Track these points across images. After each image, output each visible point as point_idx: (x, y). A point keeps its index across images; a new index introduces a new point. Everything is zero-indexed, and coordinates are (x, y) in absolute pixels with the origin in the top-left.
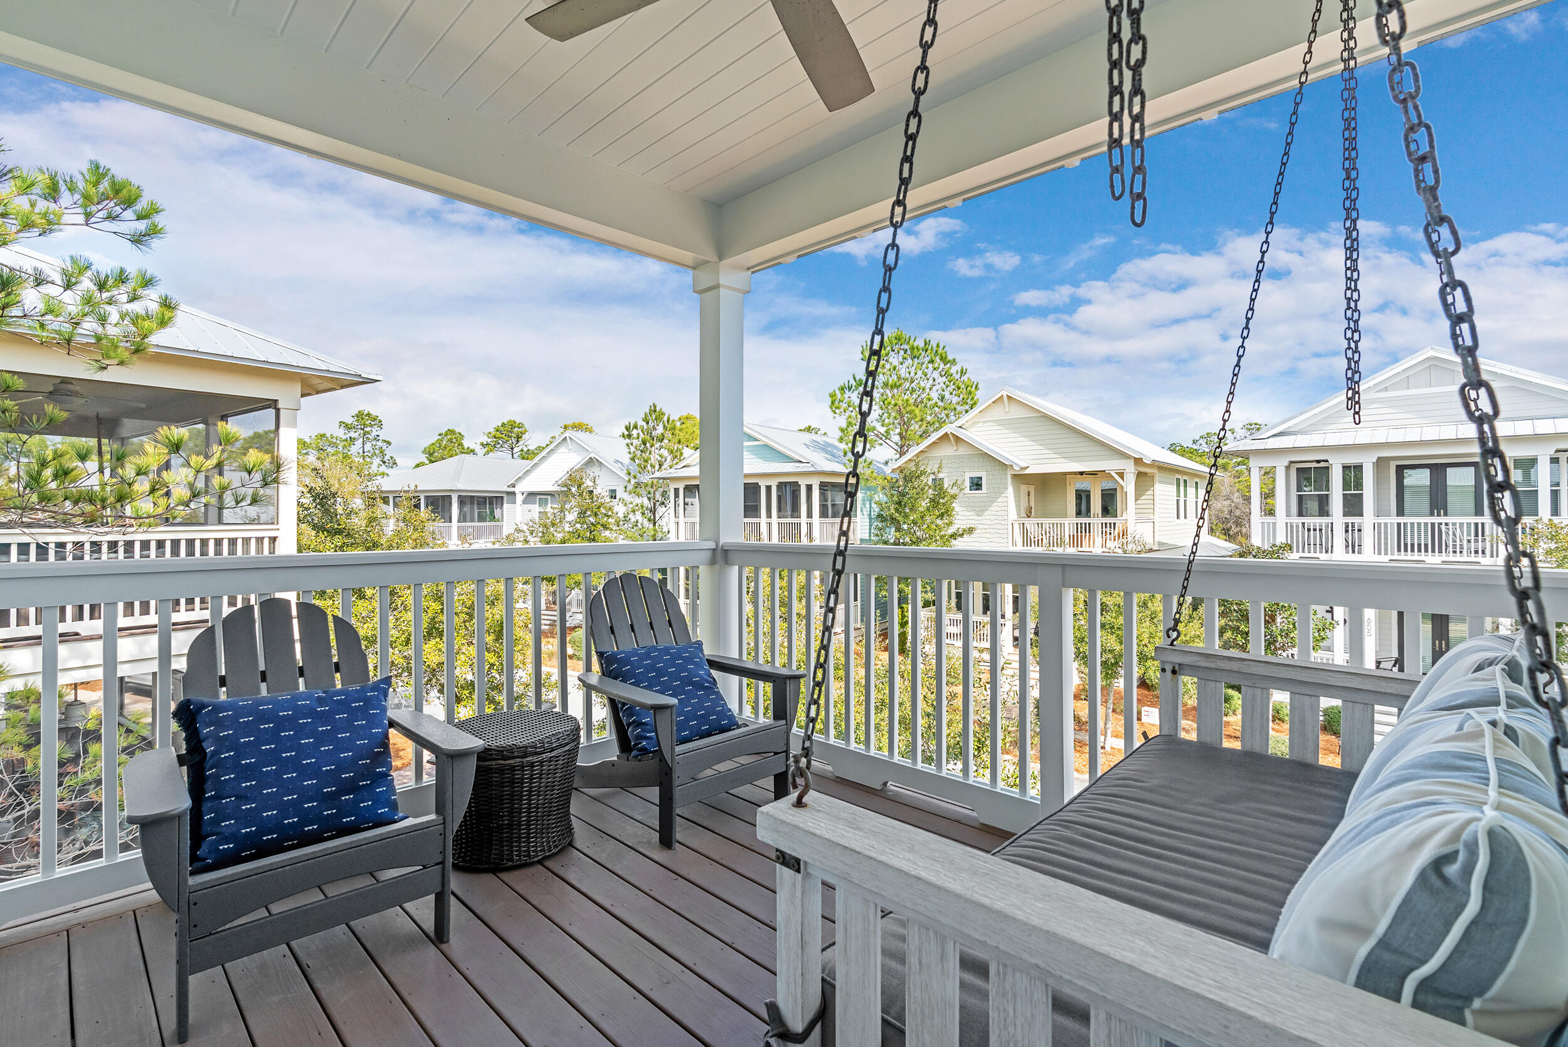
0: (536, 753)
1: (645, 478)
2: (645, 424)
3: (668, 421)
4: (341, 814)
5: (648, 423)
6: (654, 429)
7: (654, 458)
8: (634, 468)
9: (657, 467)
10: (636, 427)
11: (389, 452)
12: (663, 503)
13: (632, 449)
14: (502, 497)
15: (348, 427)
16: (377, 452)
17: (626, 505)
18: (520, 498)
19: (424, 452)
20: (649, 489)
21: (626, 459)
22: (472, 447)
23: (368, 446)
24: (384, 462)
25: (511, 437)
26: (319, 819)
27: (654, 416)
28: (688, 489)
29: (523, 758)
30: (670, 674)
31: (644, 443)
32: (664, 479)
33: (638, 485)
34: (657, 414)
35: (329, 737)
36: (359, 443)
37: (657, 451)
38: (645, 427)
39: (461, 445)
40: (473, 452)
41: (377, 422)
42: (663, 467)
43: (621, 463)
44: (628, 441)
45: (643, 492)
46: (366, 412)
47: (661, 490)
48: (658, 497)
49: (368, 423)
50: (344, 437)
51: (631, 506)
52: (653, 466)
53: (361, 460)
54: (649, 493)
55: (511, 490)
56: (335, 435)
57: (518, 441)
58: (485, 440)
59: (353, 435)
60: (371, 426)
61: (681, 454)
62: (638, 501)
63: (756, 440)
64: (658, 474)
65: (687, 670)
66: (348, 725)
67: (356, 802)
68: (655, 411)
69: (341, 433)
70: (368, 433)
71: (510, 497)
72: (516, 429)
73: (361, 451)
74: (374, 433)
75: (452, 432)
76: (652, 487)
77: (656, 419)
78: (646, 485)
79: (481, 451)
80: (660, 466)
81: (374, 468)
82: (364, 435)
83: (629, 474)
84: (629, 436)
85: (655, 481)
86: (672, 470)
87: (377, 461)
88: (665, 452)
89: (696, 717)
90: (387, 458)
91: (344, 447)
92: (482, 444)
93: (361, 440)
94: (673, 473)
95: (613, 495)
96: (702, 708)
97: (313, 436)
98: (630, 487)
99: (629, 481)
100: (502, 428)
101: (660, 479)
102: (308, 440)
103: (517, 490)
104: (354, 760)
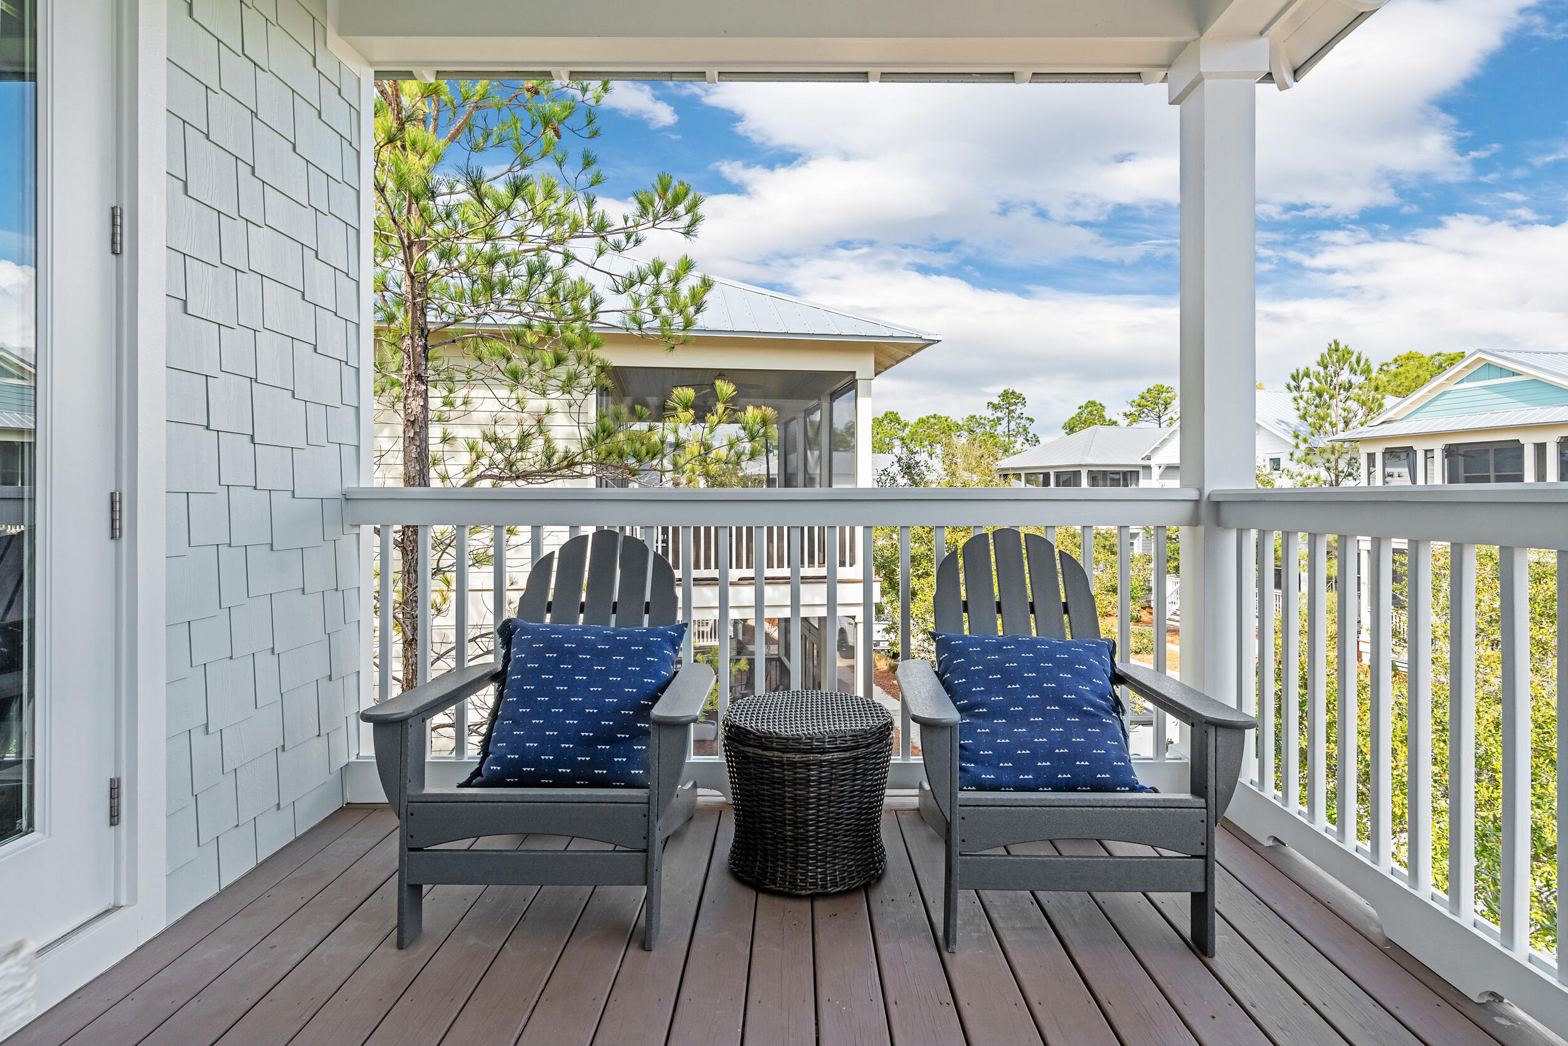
0: (799, 751)
1: (1322, 442)
2: (1321, 369)
3: (1358, 362)
4: (593, 764)
5: (1326, 367)
6: (1337, 374)
7: (1336, 413)
8: (1304, 429)
9: (1341, 426)
10: (1307, 375)
11: (1032, 430)
12: (1350, 474)
13: (1302, 404)
14: (1138, 472)
15: (996, 407)
16: (1021, 430)
17: (1292, 477)
18: (1156, 472)
19: (1064, 427)
20: (1328, 455)
21: (1293, 418)
22: (1114, 419)
23: (1013, 425)
24: (1028, 440)
25: (1158, 404)
26: (571, 763)
27: (1335, 357)
28: (1390, 453)
29: (784, 752)
30: (1024, 682)
31: (1320, 395)
32: (1351, 441)
33: (1310, 451)
34: (1340, 354)
35: (600, 678)
36: (1004, 422)
37: (1340, 404)
38: (1322, 373)
39: (1101, 416)
40: (1115, 423)
41: (1020, 399)
42: (1350, 426)
43: (1286, 424)
44: (1296, 394)
45: (1316, 459)
46: (1011, 391)
47: (1348, 457)
48: (1342, 465)
49: (1012, 401)
50: (992, 418)
51: (1299, 478)
52: (1333, 425)
53: (1007, 440)
54: (1328, 461)
55: (1146, 463)
56: (983, 416)
57: (1166, 408)
58: (1129, 409)
59: (1000, 414)
60: (1015, 404)
61: (1380, 406)
62: (1314, 472)
63: (1514, 374)
64: (1341, 435)
65: (1056, 679)
66: (622, 670)
67: (611, 755)
68: (1337, 350)
69: (989, 414)
70: (1013, 411)
71: (1147, 471)
72: (1164, 394)
73: (1006, 430)
74: (1018, 412)
75: (1093, 403)
76: (1333, 453)
77: (1338, 361)
78: (1323, 451)
79: (1123, 422)
80: (1347, 424)
81: (1018, 446)
82: (1009, 414)
83: (1297, 437)
84: (1298, 388)
85: (1337, 445)
86: (1362, 429)
87: (1020, 439)
88: (1353, 405)
89: (1049, 755)
90: (1030, 435)
91: (992, 426)
92: (1125, 415)
93: (1006, 419)
94: (1365, 432)
95: (1276, 463)
96: (1066, 743)
97: (965, 418)
98: (1299, 454)
99: (1297, 446)
100: (1147, 395)
101: (1344, 441)
102: (961, 423)
103: (1153, 463)
104: (617, 708)
